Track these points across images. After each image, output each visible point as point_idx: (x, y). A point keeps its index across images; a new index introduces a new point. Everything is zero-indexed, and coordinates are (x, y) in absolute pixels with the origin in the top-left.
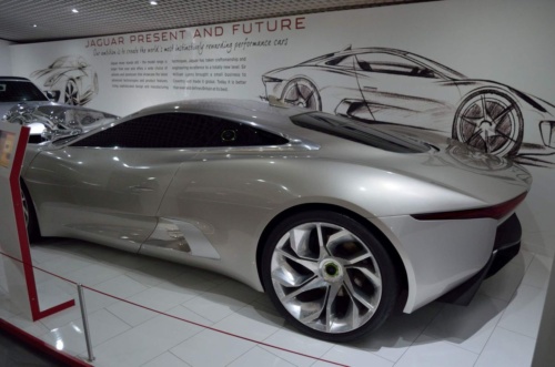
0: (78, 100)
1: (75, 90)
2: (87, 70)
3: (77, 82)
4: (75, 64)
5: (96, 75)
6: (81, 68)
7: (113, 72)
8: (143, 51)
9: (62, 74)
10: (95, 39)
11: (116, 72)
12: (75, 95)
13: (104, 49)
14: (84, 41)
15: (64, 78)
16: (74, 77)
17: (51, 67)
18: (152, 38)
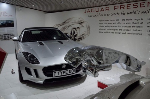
0: (77, 38)
1: (76, 33)
2: (84, 24)
3: (78, 30)
4: (77, 21)
5: (89, 26)
6: (80, 23)
7: (100, 25)
8: (123, 14)
9: (70, 26)
10: (90, 9)
11: (102, 25)
12: (76, 36)
13: (95, 13)
14: (84, 10)
15: (71, 28)
16: (76, 27)
17: (64, 23)
18: (131, 6)
